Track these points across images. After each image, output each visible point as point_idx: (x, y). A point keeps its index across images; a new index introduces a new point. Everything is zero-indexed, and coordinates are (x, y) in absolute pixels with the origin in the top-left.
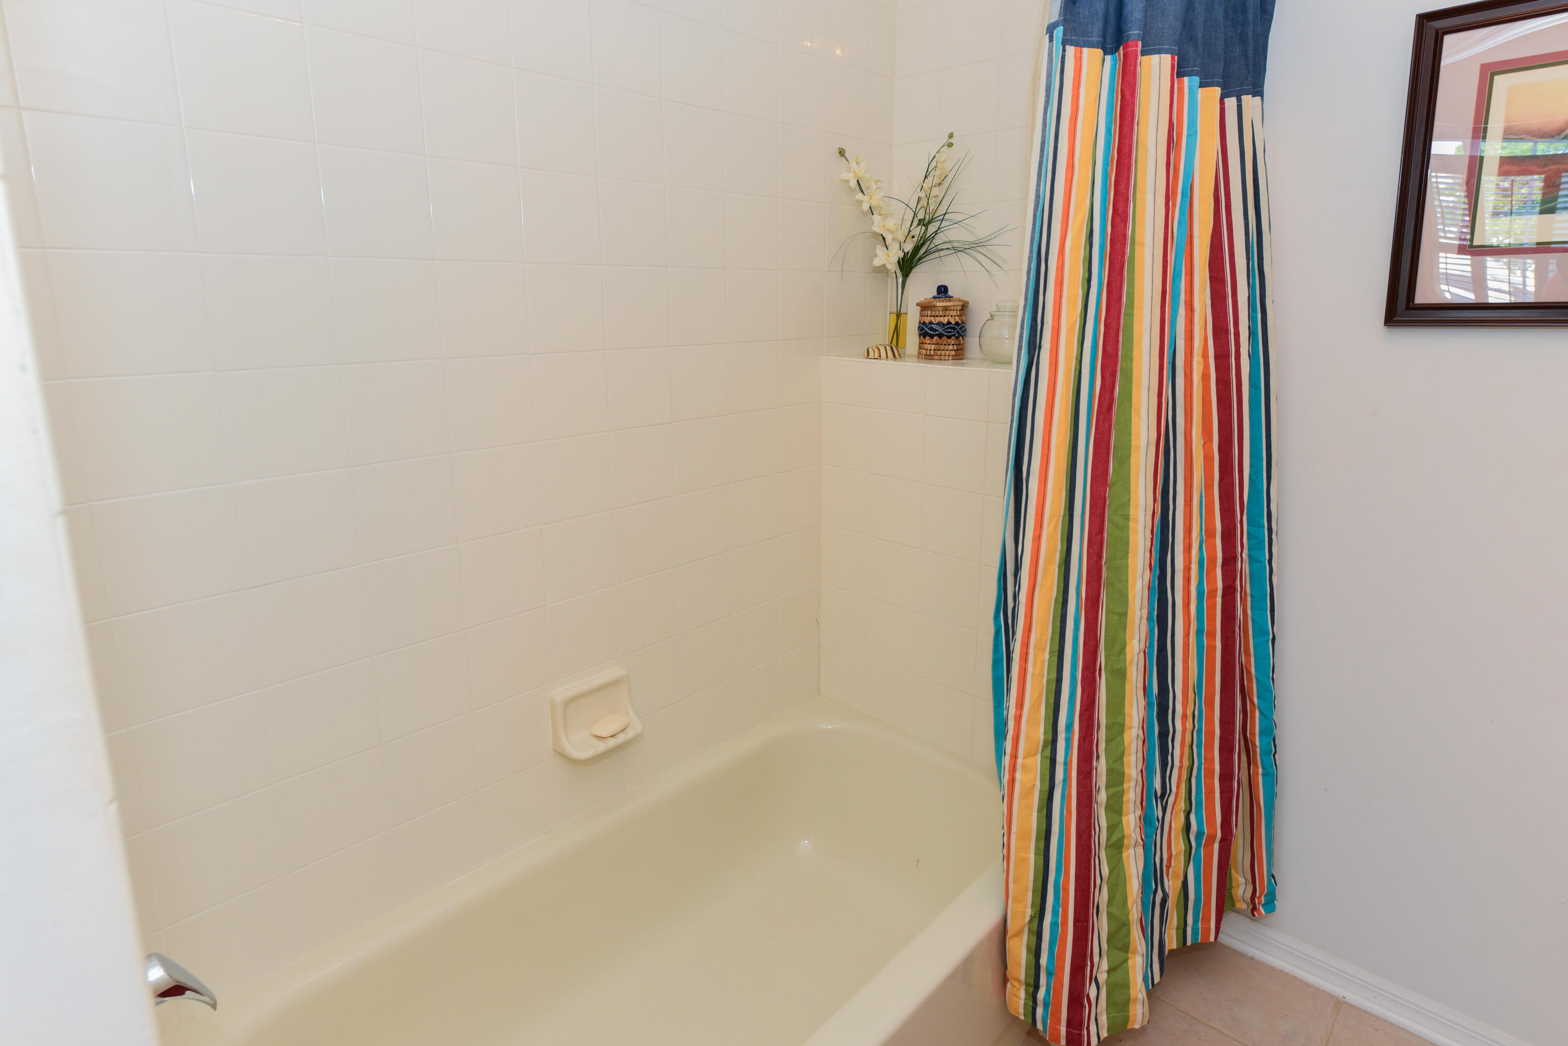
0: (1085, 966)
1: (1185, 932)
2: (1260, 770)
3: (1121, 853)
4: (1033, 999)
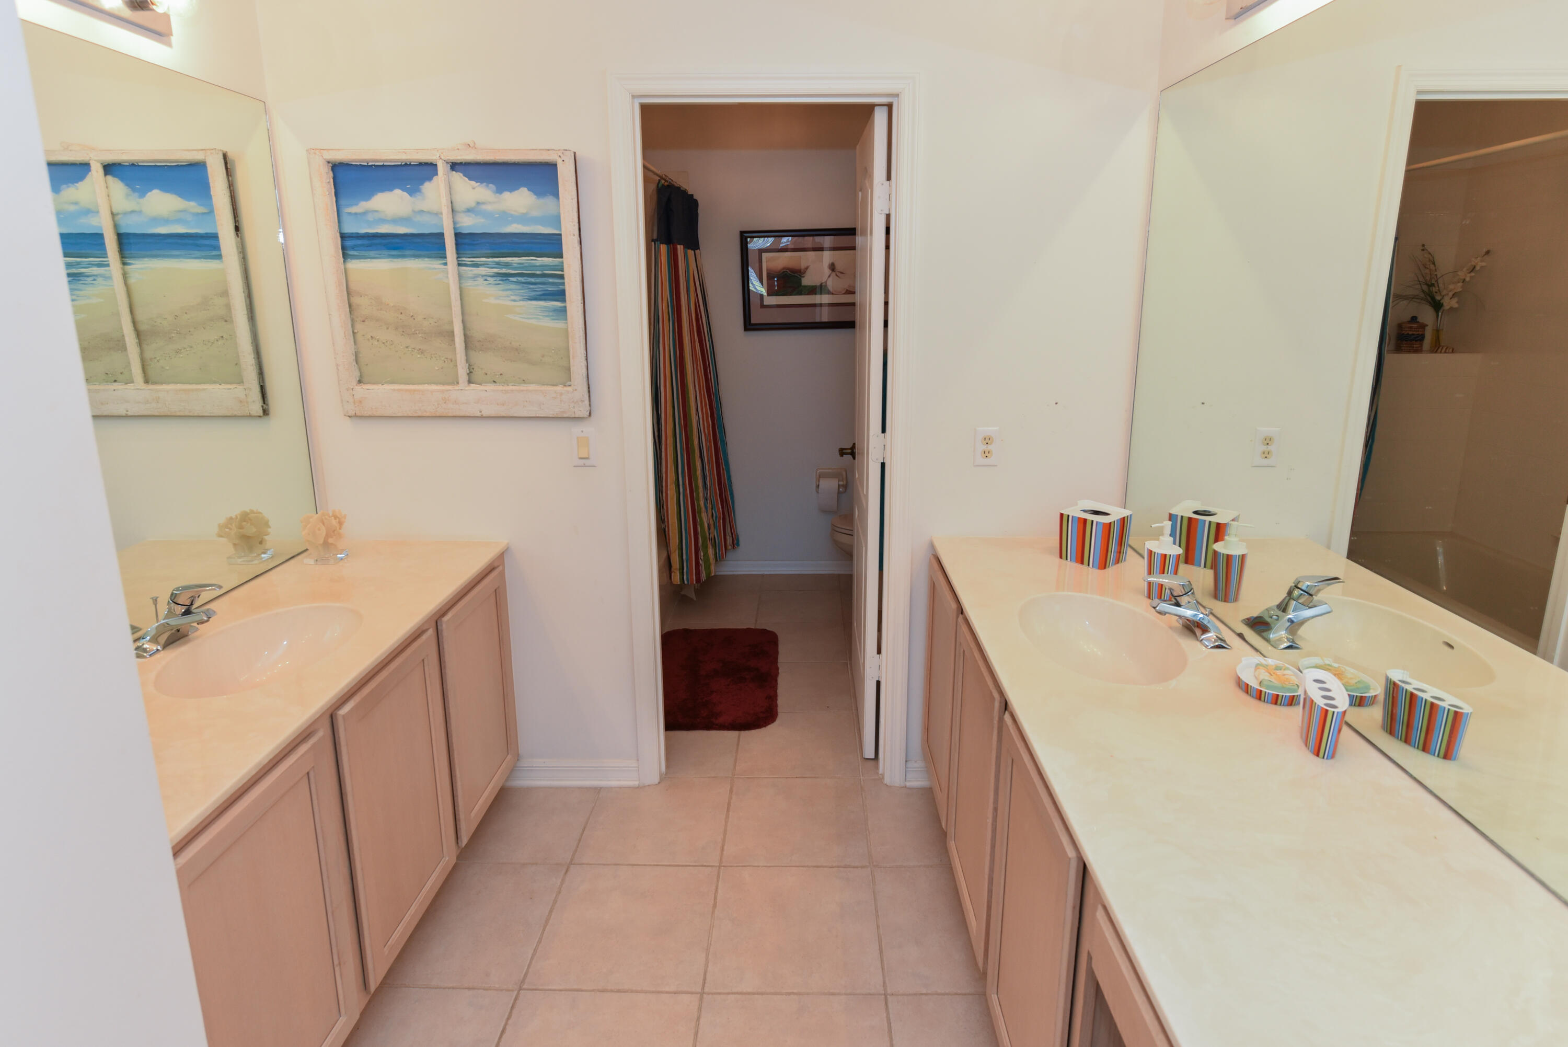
0: (698, 552)
1: (717, 556)
4: (682, 574)
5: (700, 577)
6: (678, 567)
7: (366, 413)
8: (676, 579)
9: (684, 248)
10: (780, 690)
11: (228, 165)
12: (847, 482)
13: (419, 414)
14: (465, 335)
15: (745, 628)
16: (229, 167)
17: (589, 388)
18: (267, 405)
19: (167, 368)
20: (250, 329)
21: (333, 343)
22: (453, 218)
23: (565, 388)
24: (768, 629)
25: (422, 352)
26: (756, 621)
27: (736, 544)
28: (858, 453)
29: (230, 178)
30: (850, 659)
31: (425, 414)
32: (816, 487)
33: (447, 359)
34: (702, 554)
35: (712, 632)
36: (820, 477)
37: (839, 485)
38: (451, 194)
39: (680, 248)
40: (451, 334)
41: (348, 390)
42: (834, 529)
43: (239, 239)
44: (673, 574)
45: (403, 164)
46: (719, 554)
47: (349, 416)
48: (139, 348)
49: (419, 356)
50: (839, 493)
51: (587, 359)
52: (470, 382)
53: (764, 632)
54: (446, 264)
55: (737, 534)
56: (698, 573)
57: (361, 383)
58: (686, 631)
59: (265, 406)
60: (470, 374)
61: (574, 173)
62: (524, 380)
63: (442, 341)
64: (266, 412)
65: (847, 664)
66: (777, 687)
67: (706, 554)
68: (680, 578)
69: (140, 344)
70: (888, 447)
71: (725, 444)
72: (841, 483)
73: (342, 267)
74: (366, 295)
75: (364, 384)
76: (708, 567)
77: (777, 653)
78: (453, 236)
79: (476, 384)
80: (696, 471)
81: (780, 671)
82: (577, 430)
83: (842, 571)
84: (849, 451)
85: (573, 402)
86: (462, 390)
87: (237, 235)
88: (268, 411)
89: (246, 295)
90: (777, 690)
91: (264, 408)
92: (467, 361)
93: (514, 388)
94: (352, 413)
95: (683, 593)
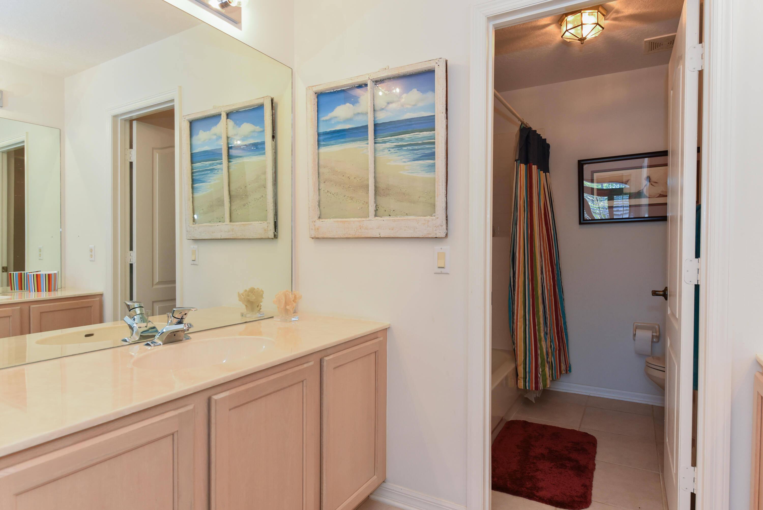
0: (538, 367)
1: (553, 376)
2: (564, 334)
3: (541, 342)
4: (525, 382)
5: (538, 386)
6: (522, 376)
7: (320, 236)
8: (521, 384)
9: (538, 168)
10: (596, 483)
11: (273, 104)
12: (660, 334)
13: (346, 236)
14: (376, 187)
15: (570, 429)
16: (274, 105)
17: (447, 217)
18: (277, 233)
19: (239, 214)
20: (273, 190)
21: (308, 195)
22: (374, 114)
23: (431, 217)
24: (589, 433)
25: (352, 199)
26: (580, 425)
27: (568, 370)
28: (670, 295)
29: (274, 111)
30: (663, 471)
31: (349, 236)
32: (633, 335)
33: (364, 202)
34: (541, 370)
35: (545, 427)
36: (636, 328)
37: (652, 335)
38: (374, 100)
39: (534, 167)
40: (367, 186)
41: (313, 222)
42: (648, 366)
43: (274, 142)
44: (519, 381)
45: (351, 87)
46: (555, 375)
47: (312, 238)
48: (230, 204)
49: (350, 201)
50: (652, 342)
51: (446, 197)
52: (376, 216)
53: (586, 435)
54: (368, 144)
55: (570, 363)
56: (537, 383)
57: (320, 218)
58: (525, 422)
59: (275, 233)
60: (376, 210)
61: (445, 72)
62: (407, 214)
63: (363, 191)
64: (276, 236)
65: (659, 475)
66: (593, 479)
67: (543, 371)
68: (523, 384)
69: (230, 202)
70: (702, 271)
71: (563, 300)
72: (655, 334)
73: (317, 151)
74: (328, 167)
75: (321, 219)
76: (545, 380)
77: (595, 453)
78: (373, 125)
79: (379, 217)
80: (538, 311)
81: (596, 467)
82: (438, 247)
83: (657, 403)
84: (662, 293)
85: (435, 226)
86: (370, 220)
87: (273, 140)
88: (277, 236)
89: (274, 172)
90: (592, 481)
91: (275, 234)
92: (375, 202)
93: (400, 218)
94: (313, 236)
95: (526, 396)
